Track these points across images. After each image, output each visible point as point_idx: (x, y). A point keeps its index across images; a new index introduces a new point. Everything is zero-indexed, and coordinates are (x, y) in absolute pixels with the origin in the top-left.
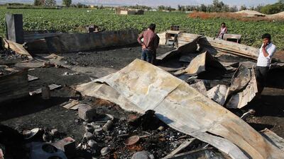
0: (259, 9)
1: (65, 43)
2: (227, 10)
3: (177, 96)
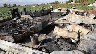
0: (66, 2)
1: (38, 14)
2: (59, 3)
3: (83, 19)
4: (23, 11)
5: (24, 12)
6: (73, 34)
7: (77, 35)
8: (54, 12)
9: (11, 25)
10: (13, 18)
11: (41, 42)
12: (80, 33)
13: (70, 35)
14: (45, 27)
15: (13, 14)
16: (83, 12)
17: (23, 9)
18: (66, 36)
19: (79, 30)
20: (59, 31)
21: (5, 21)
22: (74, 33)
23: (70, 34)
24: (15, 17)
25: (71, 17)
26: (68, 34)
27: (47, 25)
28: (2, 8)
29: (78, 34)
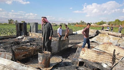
0: (96, 23)
2: (85, 24)
3: (120, 42)
4: (33, 27)
5: (35, 29)
6: (104, 57)
7: (112, 59)
8: (78, 33)
9: (12, 43)
10: (18, 36)
11: (54, 65)
12: (116, 56)
13: (100, 59)
14: (62, 49)
15: (19, 30)
16: (121, 36)
17: (33, 24)
18: (94, 60)
19: (115, 50)
20: (84, 53)
21: (6, 39)
22: (106, 55)
23: (99, 57)
24: (20, 35)
25: (102, 39)
26: (97, 58)
27: (66, 47)
28: (5, 24)
29: (112, 57)
